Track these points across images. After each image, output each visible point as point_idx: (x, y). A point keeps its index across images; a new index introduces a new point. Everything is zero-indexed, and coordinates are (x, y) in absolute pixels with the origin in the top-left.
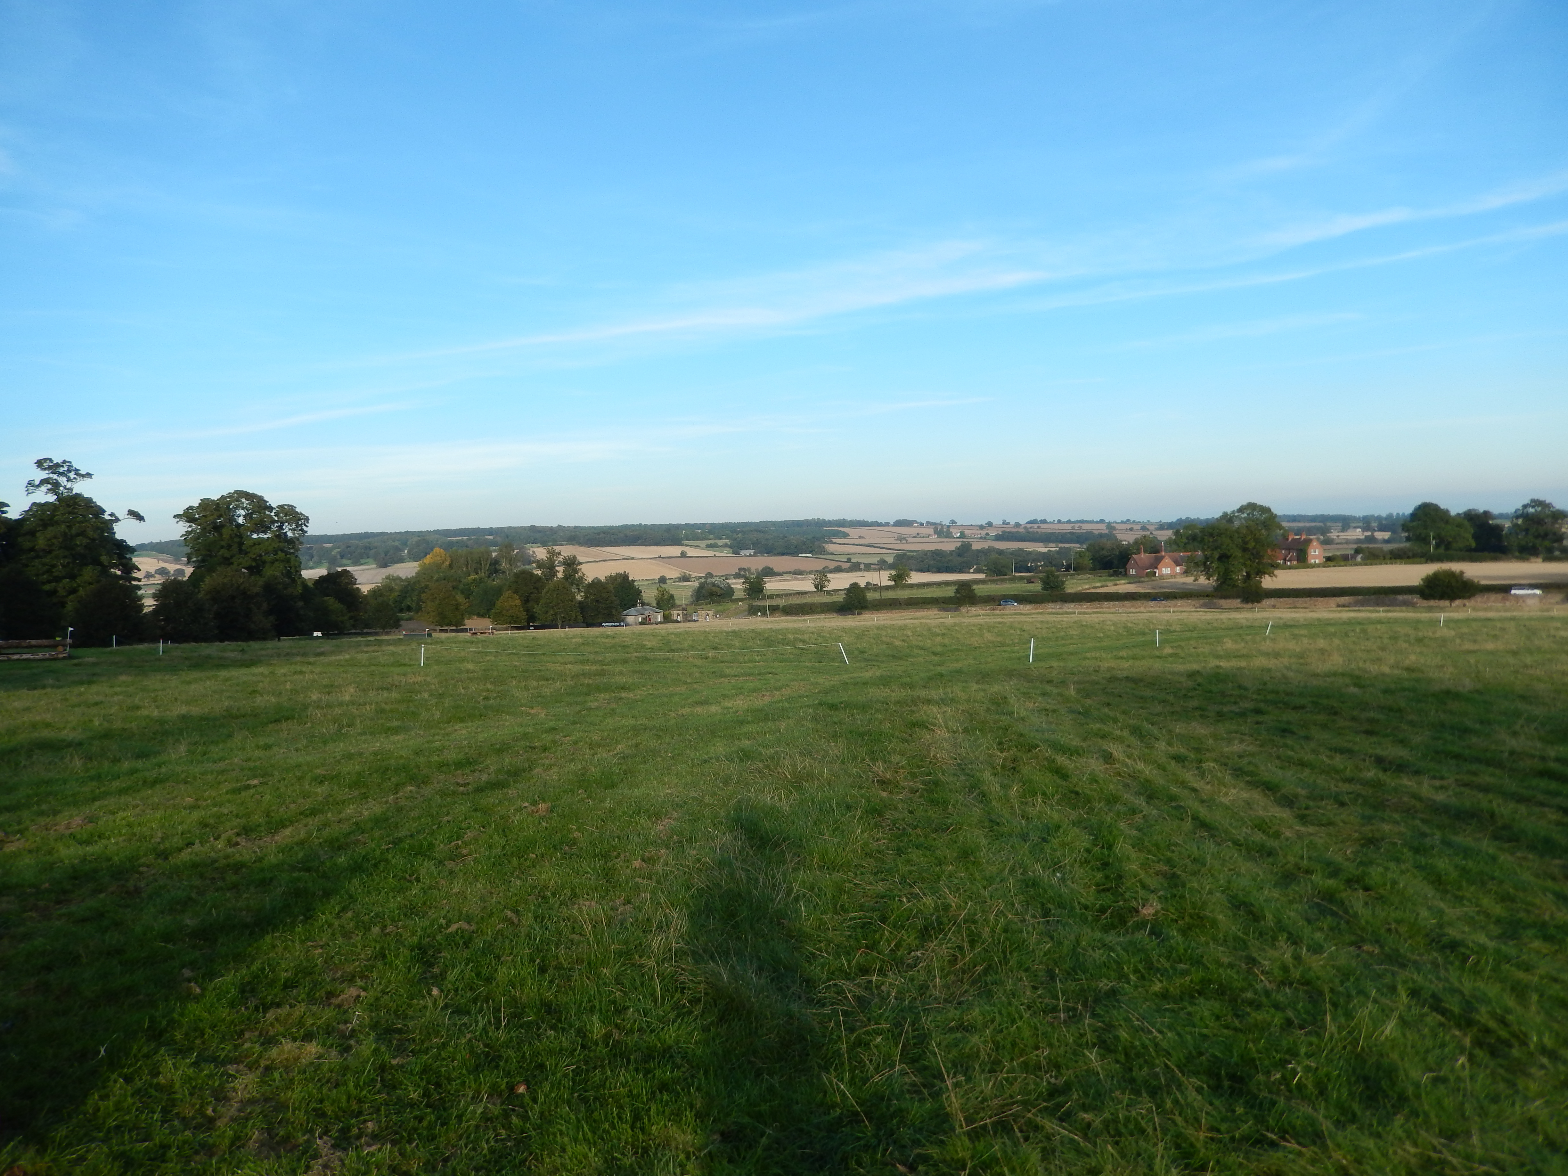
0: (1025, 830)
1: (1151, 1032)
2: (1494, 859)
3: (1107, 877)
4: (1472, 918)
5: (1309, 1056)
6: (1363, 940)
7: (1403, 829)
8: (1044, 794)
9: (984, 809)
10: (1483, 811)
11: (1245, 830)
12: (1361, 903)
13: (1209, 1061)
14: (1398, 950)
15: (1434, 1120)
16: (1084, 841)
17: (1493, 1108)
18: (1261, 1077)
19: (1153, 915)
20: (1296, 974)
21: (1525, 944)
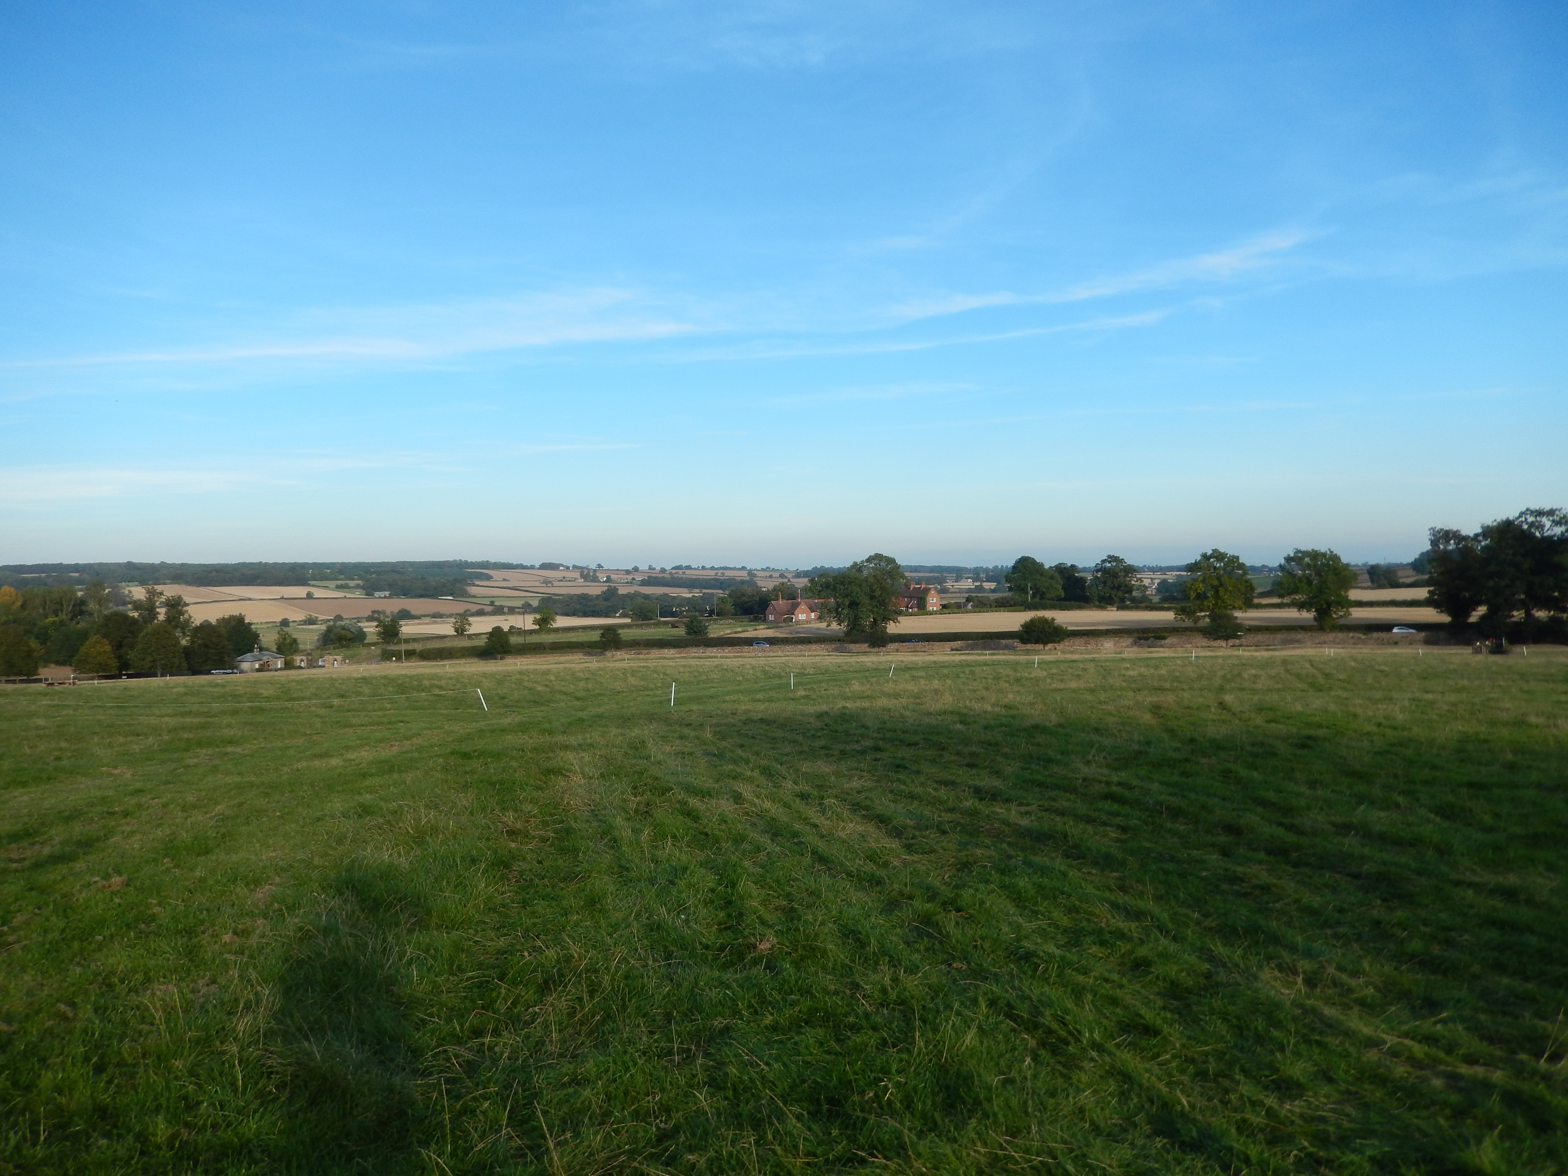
0: (654, 874)
1: (758, 1065)
2: (1064, 874)
3: (729, 916)
4: (1044, 930)
5: (899, 1072)
6: (954, 958)
7: (994, 854)
8: (674, 837)
9: (614, 855)
10: (1057, 833)
11: (857, 861)
12: (953, 923)
13: (811, 1087)
14: (981, 965)
15: (1002, 1119)
16: (710, 880)
17: (1051, 1101)
18: (856, 1098)
19: (770, 950)
20: (893, 995)
21: (1085, 950)
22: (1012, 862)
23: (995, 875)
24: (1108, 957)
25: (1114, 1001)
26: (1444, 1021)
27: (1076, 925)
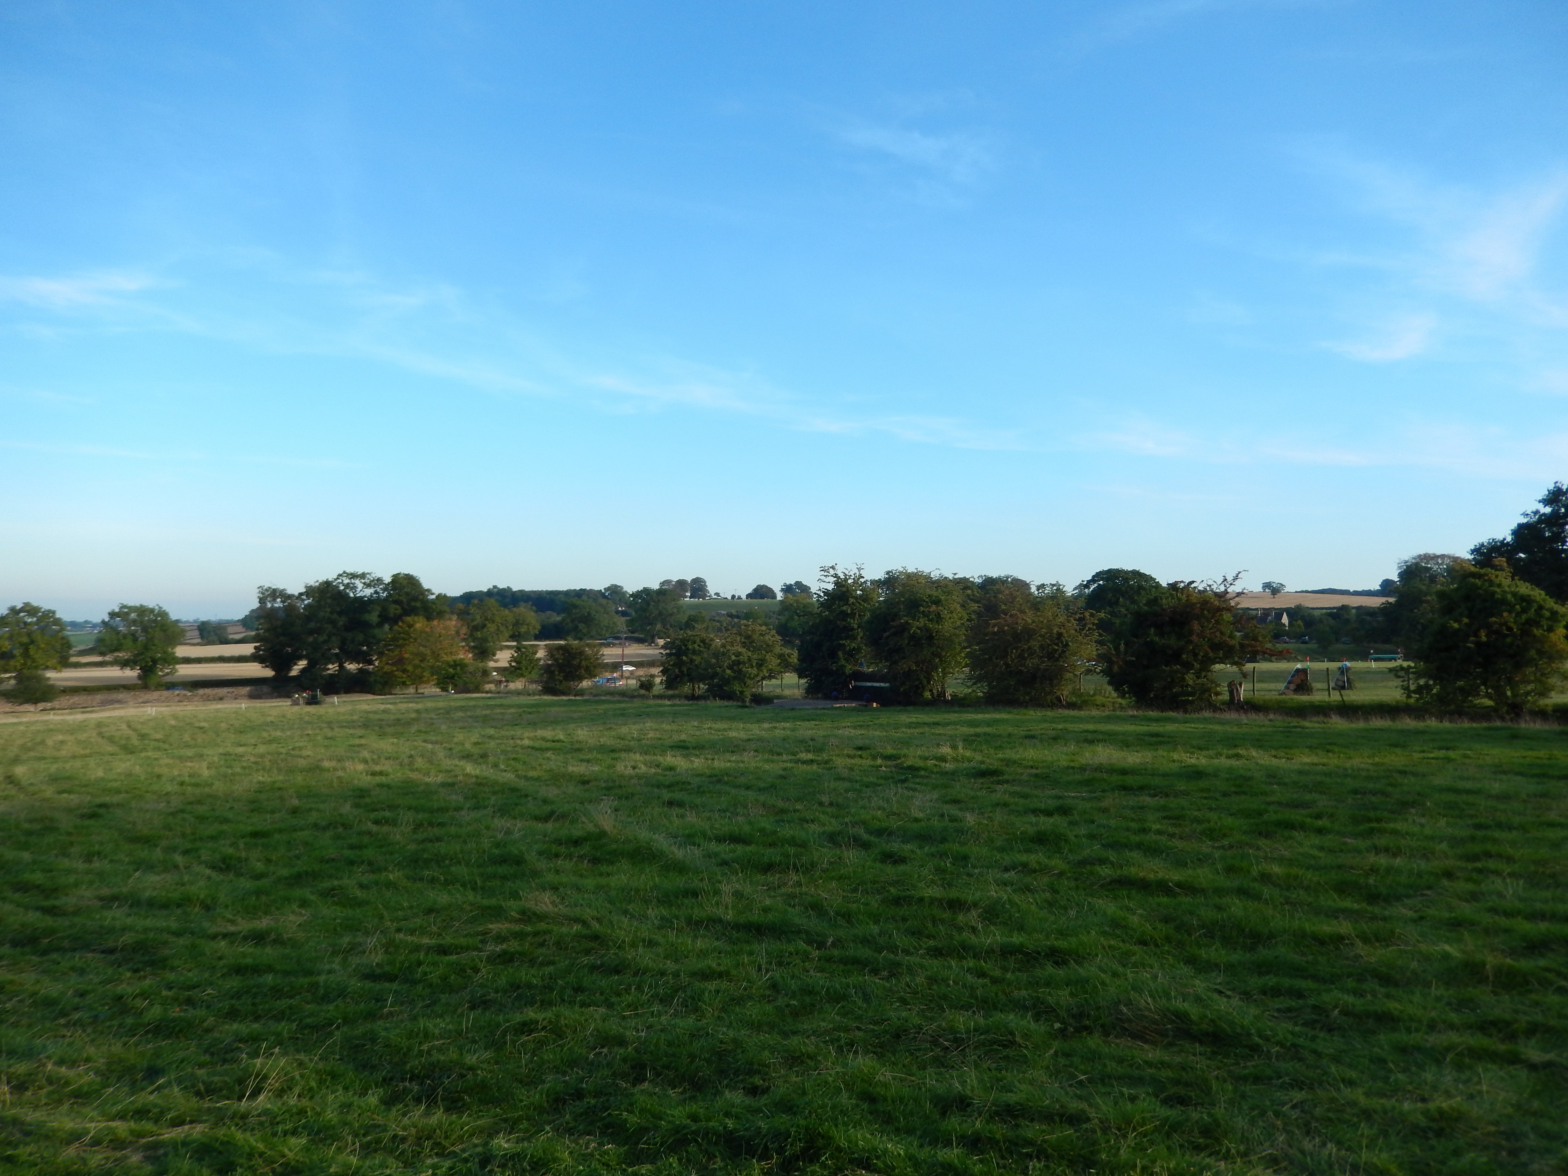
26: (159, 1089)
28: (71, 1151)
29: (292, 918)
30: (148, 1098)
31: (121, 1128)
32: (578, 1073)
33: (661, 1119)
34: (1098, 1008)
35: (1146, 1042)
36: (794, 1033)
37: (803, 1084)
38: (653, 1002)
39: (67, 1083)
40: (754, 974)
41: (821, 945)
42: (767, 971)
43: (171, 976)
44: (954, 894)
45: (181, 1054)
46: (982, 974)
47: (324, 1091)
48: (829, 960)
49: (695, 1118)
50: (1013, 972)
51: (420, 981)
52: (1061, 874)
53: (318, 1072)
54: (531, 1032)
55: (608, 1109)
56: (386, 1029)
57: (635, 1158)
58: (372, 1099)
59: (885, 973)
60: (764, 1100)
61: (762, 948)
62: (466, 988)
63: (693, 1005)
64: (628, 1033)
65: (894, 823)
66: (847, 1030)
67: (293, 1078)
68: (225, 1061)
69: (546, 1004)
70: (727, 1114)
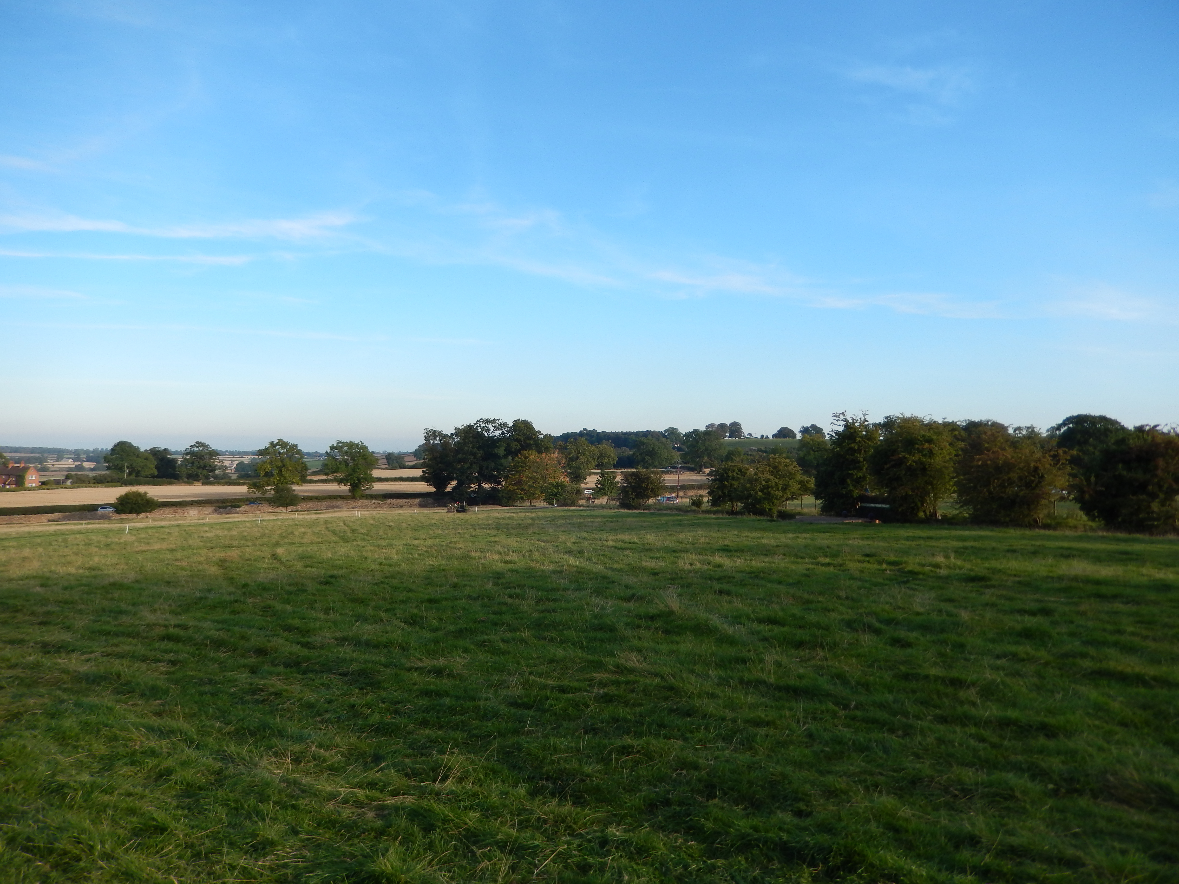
4: (81, 761)
21: (116, 772)
22: (64, 706)
23: (43, 721)
24: (136, 774)
25: (132, 811)
26: (382, 769)
27: (113, 752)
28: (330, 806)
29: (459, 660)
30: (374, 775)
31: (361, 793)
32: (665, 787)
33: (730, 827)
34: (1087, 775)
35: (1132, 806)
36: (829, 772)
37: (839, 812)
38: (717, 740)
39: (324, 761)
40: (794, 725)
41: (846, 707)
42: (804, 724)
43: (384, 694)
44: (954, 674)
45: (394, 748)
46: (982, 740)
47: (488, 781)
48: (854, 718)
49: (756, 829)
50: (1010, 740)
51: (548, 711)
52: (1047, 664)
53: (484, 768)
54: (629, 754)
55: (689, 815)
56: (527, 742)
57: (713, 854)
58: (522, 790)
59: (900, 733)
60: (808, 821)
61: (800, 706)
62: (580, 718)
63: (748, 744)
64: (700, 761)
65: (900, 615)
66: (872, 774)
67: (468, 771)
68: (422, 755)
69: (638, 735)
70: (780, 829)
